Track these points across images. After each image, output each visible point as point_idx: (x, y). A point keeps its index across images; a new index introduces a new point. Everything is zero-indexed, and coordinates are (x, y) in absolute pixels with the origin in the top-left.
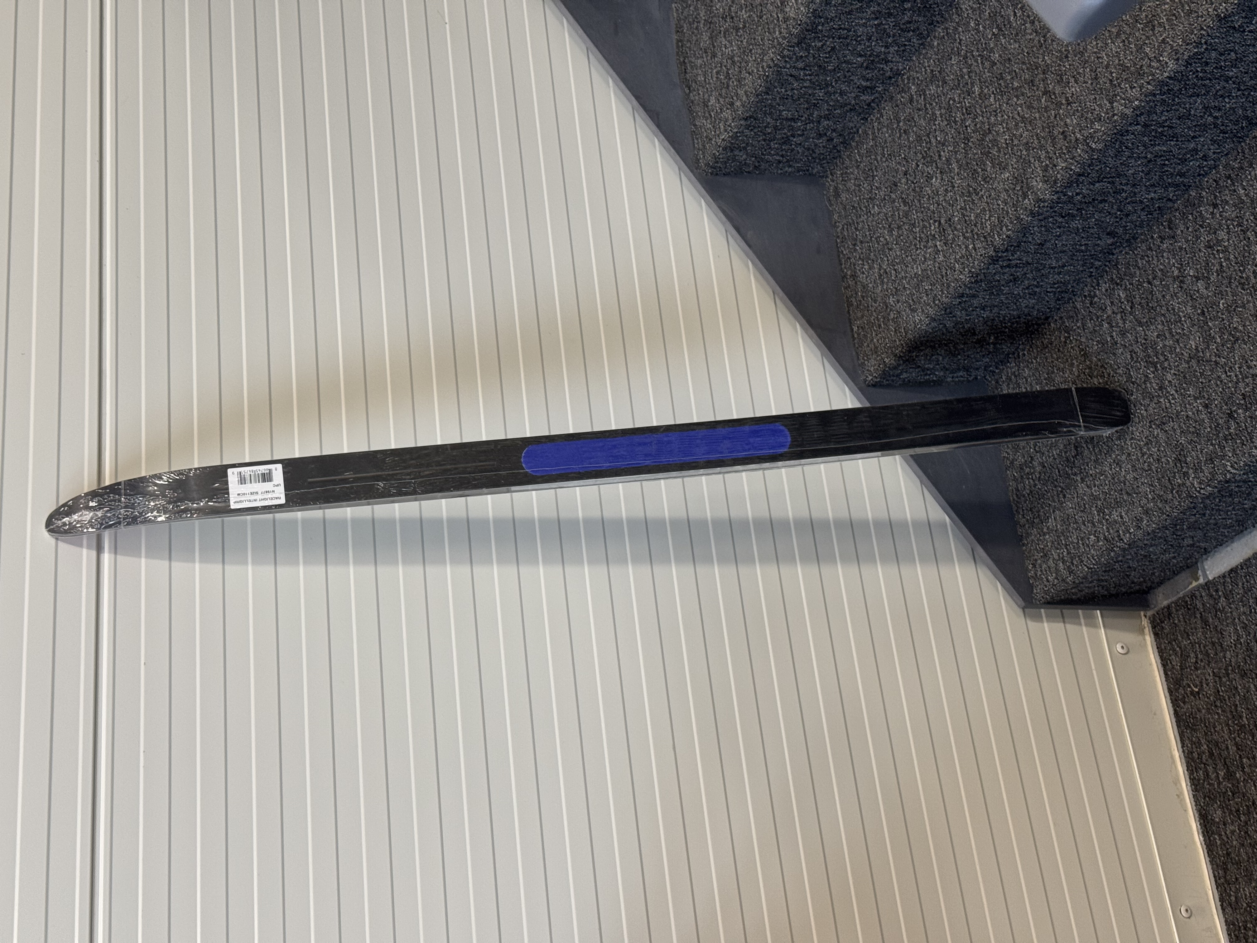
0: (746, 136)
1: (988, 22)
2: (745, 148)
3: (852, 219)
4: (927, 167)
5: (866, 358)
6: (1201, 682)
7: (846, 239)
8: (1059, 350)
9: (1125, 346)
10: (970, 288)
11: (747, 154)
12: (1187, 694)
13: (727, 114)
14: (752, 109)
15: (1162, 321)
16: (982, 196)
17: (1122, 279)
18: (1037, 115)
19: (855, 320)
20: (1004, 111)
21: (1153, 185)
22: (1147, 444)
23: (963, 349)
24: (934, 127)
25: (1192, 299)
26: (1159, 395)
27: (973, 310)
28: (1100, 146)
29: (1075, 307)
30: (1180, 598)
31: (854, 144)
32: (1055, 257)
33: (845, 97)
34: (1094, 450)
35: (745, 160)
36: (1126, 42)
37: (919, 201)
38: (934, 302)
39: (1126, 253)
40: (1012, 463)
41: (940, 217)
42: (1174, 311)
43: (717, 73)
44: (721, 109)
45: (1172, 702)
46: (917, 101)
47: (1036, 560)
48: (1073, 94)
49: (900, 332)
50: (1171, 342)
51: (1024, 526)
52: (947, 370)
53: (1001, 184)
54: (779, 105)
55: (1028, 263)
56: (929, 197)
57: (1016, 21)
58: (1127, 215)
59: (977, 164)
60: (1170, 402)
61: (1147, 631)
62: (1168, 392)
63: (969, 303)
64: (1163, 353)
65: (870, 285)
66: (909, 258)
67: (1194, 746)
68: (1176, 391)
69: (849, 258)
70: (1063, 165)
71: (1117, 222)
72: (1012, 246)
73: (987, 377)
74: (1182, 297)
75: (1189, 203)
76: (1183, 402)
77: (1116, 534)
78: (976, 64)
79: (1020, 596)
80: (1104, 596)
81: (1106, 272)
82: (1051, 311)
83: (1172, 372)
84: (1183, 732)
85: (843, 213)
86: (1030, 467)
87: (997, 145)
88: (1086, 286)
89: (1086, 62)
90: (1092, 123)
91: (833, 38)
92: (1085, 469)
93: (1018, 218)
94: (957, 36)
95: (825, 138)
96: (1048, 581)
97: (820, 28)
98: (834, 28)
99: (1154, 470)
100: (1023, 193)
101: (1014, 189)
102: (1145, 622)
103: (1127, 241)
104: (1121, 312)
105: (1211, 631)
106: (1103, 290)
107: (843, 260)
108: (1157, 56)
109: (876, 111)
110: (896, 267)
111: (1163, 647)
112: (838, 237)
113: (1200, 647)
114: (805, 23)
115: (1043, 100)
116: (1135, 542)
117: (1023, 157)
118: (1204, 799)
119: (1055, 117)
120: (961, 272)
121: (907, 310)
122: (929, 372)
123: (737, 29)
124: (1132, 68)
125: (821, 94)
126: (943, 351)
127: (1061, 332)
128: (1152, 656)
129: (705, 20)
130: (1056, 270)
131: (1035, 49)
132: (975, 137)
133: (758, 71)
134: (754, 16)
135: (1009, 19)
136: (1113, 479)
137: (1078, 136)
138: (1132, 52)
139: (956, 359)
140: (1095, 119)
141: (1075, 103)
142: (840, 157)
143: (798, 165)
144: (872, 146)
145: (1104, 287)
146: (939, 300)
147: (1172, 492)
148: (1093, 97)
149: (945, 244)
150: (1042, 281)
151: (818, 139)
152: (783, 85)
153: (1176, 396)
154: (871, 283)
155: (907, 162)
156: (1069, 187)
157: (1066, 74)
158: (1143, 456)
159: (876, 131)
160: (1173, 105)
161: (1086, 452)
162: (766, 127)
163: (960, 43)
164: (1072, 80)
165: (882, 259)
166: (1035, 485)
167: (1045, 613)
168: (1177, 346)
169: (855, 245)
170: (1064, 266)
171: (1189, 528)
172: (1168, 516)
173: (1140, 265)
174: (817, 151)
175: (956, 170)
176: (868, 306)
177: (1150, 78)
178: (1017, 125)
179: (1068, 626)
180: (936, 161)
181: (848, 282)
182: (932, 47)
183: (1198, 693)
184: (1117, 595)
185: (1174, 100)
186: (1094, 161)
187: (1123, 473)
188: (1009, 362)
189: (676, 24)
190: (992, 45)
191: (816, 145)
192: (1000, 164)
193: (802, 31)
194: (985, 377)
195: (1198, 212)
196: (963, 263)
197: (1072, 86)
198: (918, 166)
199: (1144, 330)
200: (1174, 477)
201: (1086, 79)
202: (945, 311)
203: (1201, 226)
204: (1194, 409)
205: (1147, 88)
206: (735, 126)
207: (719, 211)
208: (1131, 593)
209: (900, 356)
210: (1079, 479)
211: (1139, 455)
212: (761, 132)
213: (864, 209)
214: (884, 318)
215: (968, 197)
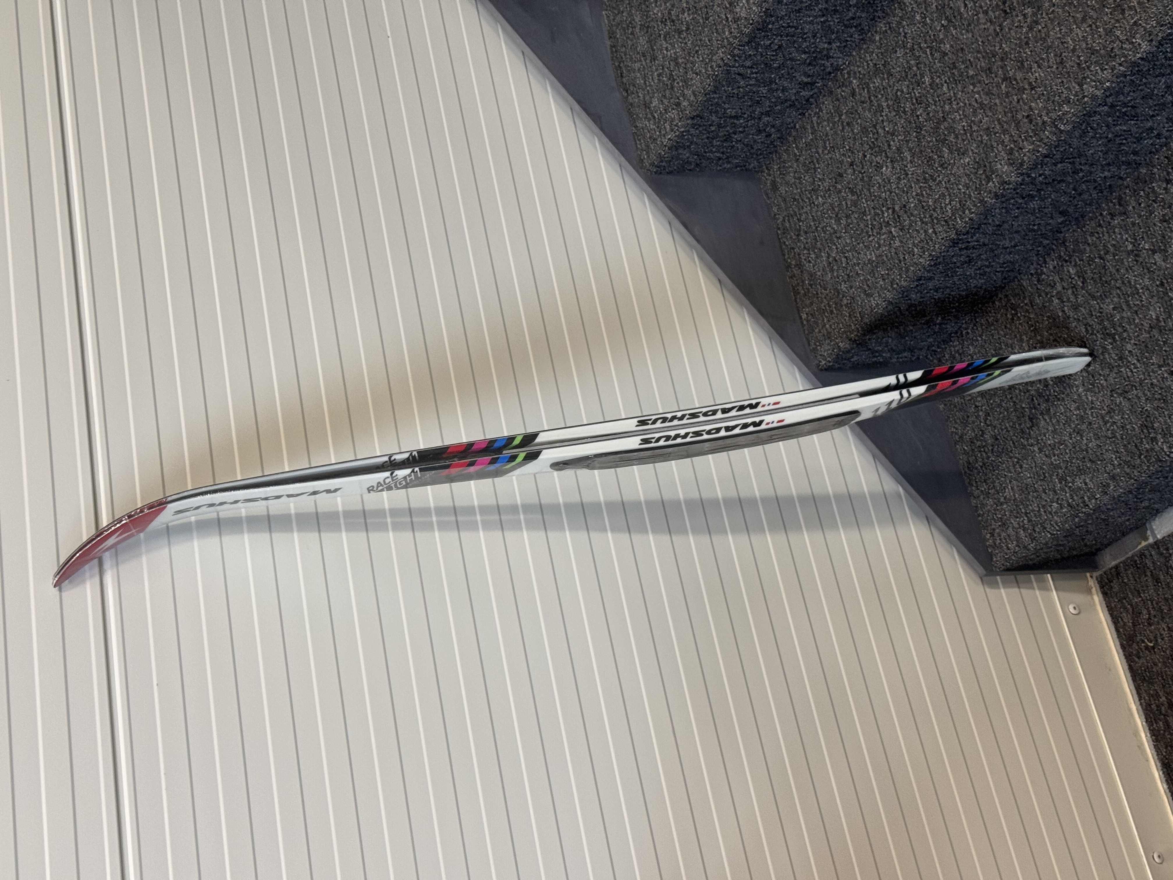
0: (691, 135)
1: (935, 15)
2: (689, 147)
3: (793, 211)
4: (876, 157)
5: (818, 344)
6: (1155, 637)
7: (787, 230)
8: (1006, 327)
9: (1079, 320)
10: (928, 271)
11: (691, 153)
12: (1141, 649)
13: (673, 114)
14: (700, 108)
15: (1118, 294)
16: (940, 182)
17: (1070, 256)
18: (997, 101)
19: (803, 308)
20: (960, 99)
21: (1109, 164)
22: (1109, 412)
23: (912, 330)
24: (881, 118)
25: (1149, 271)
26: (1119, 365)
27: (927, 293)
28: (1069, 128)
29: (1022, 285)
30: (1128, 558)
31: (791, 139)
32: (1009, 238)
33: (787, 94)
34: (1051, 421)
35: (688, 158)
36: (1094, 26)
37: (869, 190)
38: (892, 286)
39: (1074, 231)
40: (961, 437)
41: (893, 204)
42: (1130, 284)
43: (659, 75)
44: (665, 110)
45: (1126, 658)
46: (860, 94)
47: (994, 530)
48: (1036, 79)
49: (855, 317)
50: (1129, 314)
51: (979, 497)
52: (894, 351)
53: (961, 168)
54: (725, 104)
55: (984, 245)
56: (880, 186)
57: (967, 12)
58: (1080, 194)
59: (933, 152)
60: (1132, 371)
61: (1094, 590)
62: (1129, 362)
63: (925, 286)
64: (1120, 325)
65: (819, 273)
66: (861, 245)
67: (1151, 698)
68: (1138, 361)
69: (793, 249)
70: (1030, 147)
71: (1070, 201)
72: (973, 228)
73: (929, 356)
74: (1138, 270)
75: (1137, 180)
76: (1147, 370)
77: (1080, 501)
78: (924, 56)
79: (981, 564)
80: (1056, 560)
81: (1053, 250)
82: (996, 291)
83: (1132, 342)
84: (1139, 686)
85: (783, 206)
86: (981, 440)
87: (954, 132)
88: (1032, 264)
89: (1050, 47)
90: (1060, 105)
91: (781, 36)
92: (1042, 439)
93: (981, 201)
94: (901, 30)
95: (764, 134)
96: (1008, 549)
97: (770, 26)
98: (783, 27)
99: (1119, 437)
100: (987, 177)
101: (976, 173)
102: (1092, 583)
103: (1077, 219)
104: (1072, 287)
105: (1163, 588)
106: (1051, 267)
107: (786, 251)
108: (1129, 38)
109: (813, 106)
110: (846, 255)
111: (1113, 605)
112: (779, 229)
113: (1152, 603)
114: (757, 22)
115: (1003, 86)
116: (1100, 507)
117: (985, 141)
118: (1166, 748)
119: (1018, 101)
120: (921, 256)
121: (862, 295)
122: (877, 354)
123: (680, 32)
124: (1102, 52)
125: (764, 91)
126: (893, 334)
127: (1007, 310)
128: (1101, 615)
129: (641, 25)
130: (1008, 250)
131: (990, 38)
132: (929, 126)
133: (707, 70)
134: (698, 18)
135: (959, 10)
136: (1074, 447)
137: (1046, 119)
138: (1100, 36)
139: (903, 341)
140: (1063, 101)
141: (1040, 87)
142: (776, 151)
143: (737, 161)
144: (811, 139)
145: (1051, 265)
146: (897, 284)
147: (1140, 457)
148: (1060, 81)
149: (901, 230)
150: (994, 261)
151: (757, 135)
152: (730, 84)
153: (1139, 365)
154: (819, 271)
155: (853, 153)
156: (1035, 168)
157: (1027, 60)
158: (1106, 424)
159: (815, 125)
160: (1140, 85)
161: (1043, 422)
162: (710, 125)
163: (905, 37)
164: (1036, 65)
165: (830, 249)
166: (988, 458)
167: (1001, 579)
168: (1136, 317)
169: (798, 235)
170: (1015, 246)
171: (1150, 491)
172: (1136, 480)
173: (1090, 241)
174: (755, 147)
175: (909, 158)
176: (817, 294)
177: (1123, 59)
178: (975, 111)
179: (1022, 590)
180: (885, 151)
181: (792, 271)
182: (874, 41)
183: (1153, 648)
184: (1068, 557)
185: (1141, 81)
186: (1060, 142)
187: (1085, 441)
188: (951, 341)
189: (609, 31)
190: (941, 37)
191: (755, 141)
192: (958, 150)
193: (753, 31)
194: (926, 357)
195: (1150, 188)
196: (923, 247)
197: (1035, 71)
198: (865, 156)
199: (1098, 303)
200: (1141, 443)
201: (1051, 64)
202: (903, 294)
203: (1153, 201)
204: (1159, 377)
205: (1120, 70)
206: (682, 126)
207: (666, 207)
208: (1081, 555)
209: (855, 340)
210: (1036, 449)
211: (1101, 423)
212: (705, 130)
213: (807, 200)
214: (836, 304)
215: (924, 183)
